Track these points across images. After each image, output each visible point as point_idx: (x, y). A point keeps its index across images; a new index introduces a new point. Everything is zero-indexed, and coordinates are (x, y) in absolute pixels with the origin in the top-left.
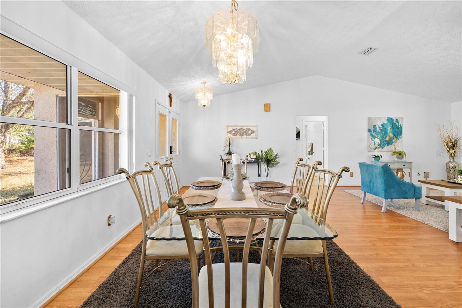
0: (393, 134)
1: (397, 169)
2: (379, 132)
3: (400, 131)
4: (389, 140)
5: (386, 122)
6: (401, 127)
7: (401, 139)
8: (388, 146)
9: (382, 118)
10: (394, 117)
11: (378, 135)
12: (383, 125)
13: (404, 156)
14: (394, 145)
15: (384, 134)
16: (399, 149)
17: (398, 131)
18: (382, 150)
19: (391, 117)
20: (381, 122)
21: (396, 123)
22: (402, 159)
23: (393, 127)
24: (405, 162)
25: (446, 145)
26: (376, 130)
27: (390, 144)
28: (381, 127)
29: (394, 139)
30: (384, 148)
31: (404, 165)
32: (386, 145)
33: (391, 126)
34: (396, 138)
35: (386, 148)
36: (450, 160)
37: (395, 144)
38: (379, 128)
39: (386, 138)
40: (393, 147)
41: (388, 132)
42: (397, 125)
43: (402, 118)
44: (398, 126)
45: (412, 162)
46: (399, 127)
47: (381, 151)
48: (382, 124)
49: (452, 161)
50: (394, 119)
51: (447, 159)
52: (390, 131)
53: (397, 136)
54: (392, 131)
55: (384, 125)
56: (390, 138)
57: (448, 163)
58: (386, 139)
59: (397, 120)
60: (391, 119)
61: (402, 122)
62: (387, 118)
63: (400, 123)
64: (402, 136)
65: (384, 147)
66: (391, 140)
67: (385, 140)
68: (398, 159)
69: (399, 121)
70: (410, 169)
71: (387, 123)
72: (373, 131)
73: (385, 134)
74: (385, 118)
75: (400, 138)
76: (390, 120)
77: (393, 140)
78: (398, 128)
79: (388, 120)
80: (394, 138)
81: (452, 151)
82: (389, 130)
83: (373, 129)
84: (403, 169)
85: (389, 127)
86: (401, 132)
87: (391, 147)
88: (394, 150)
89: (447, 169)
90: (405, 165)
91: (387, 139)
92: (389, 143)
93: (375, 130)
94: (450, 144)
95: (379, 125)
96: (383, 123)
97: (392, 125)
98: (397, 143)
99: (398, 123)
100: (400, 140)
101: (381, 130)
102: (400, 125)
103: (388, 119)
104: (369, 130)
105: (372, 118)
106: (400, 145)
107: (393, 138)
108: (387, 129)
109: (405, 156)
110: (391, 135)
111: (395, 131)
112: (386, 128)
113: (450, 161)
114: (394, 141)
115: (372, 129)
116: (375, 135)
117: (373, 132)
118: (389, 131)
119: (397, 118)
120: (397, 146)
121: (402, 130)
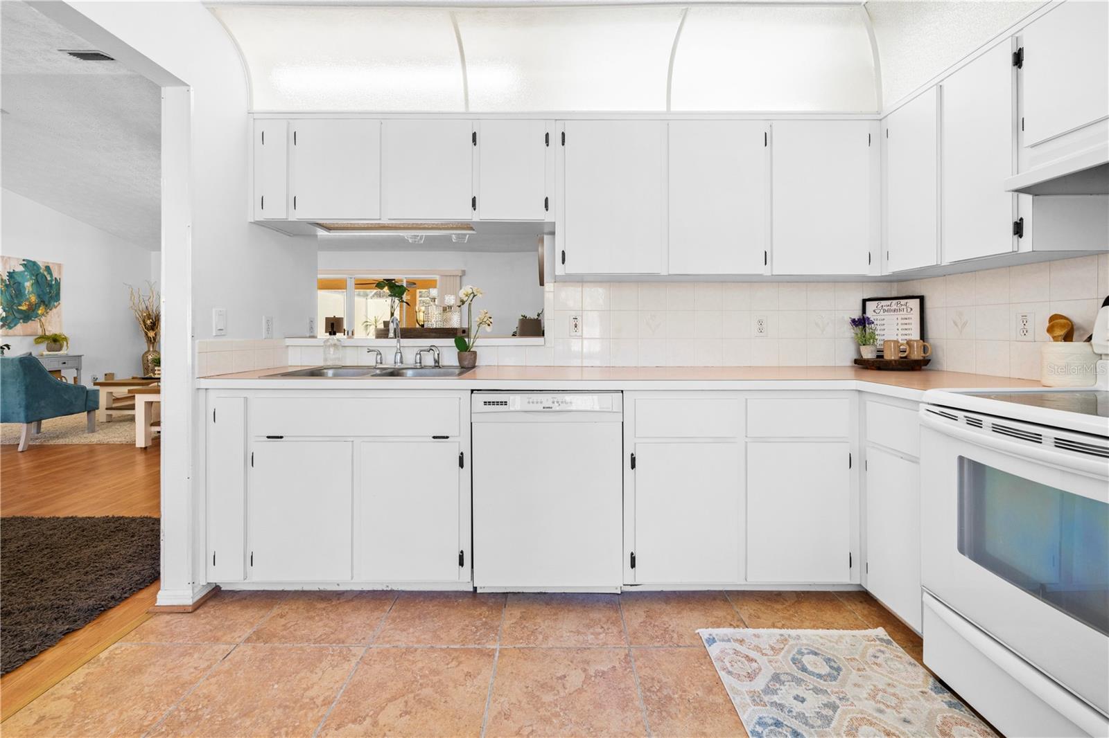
0: (39, 296)
3: (54, 292)
4: (29, 309)
5: (20, 269)
6: (58, 284)
7: (58, 307)
8: (24, 322)
9: (9, 258)
10: (41, 260)
12: (11, 274)
13: (65, 343)
14: (40, 320)
15: (14, 296)
16: (52, 330)
17: (50, 293)
18: (11, 331)
19: (33, 260)
20: (8, 267)
21: (46, 273)
22: (60, 349)
23: (37, 281)
24: (67, 356)
25: (142, 322)
27: (31, 319)
28: (6, 278)
29: (41, 308)
30: (16, 327)
31: (64, 363)
32: (21, 321)
33: (31, 279)
34: (46, 306)
35: (20, 328)
36: (149, 348)
37: (43, 319)
38: (2, 280)
39: (20, 305)
40: (39, 326)
41: (26, 292)
42: (49, 278)
43: (60, 266)
44: (52, 281)
45: (81, 356)
46: (54, 283)
47: (9, 336)
48: (8, 273)
49: (151, 350)
50: (42, 265)
51: (144, 346)
52: (31, 290)
53: (46, 303)
54: (35, 291)
55: (16, 276)
56: (30, 305)
57: (146, 353)
58: (19, 308)
59: (48, 268)
60: (34, 263)
61: (60, 273)
62: (24, 260)
63: (55, 275)
64: (59, 304)
65: (15, 325)
66: (33, 311)
68: (50, 351)
69: (53, 272)
70: (77, 369)
71: (25, 271)
73: (17, 297)
74: (18, 259)
75: (56, 307)
76: (30, 266)
77: (38, 309)
78: (50, 286)
79: (25, 265)
80: (39, 307)
81: (151, 334)
82: (27, 288)
84: (62, 371)
85: (27, 281)
86: (58, 294)
87: (34, 326)
88: (40, 332)
89: (144, 364)
90: (66, 362)
91: (24, 308)
92: (27, 316)
94: (148, 322)
96: (12, 271)
97: (37, 278)
98: (49, 317)
99: (51, 274)
100: (54, 310)
101: (7, 286)
102: (56, 278)
103: (25, 263)
106: (56, 321)
107: (37, 307)
108: (24, 285)
109: (67, 343)
110: (33, 299)
111: (43, 291)
112: (19, 283)
113: (149, 351)
114: (40, 312)
118: (27, 291)
119: (48, 263)
120: (47, 324)
121: (59, 290)
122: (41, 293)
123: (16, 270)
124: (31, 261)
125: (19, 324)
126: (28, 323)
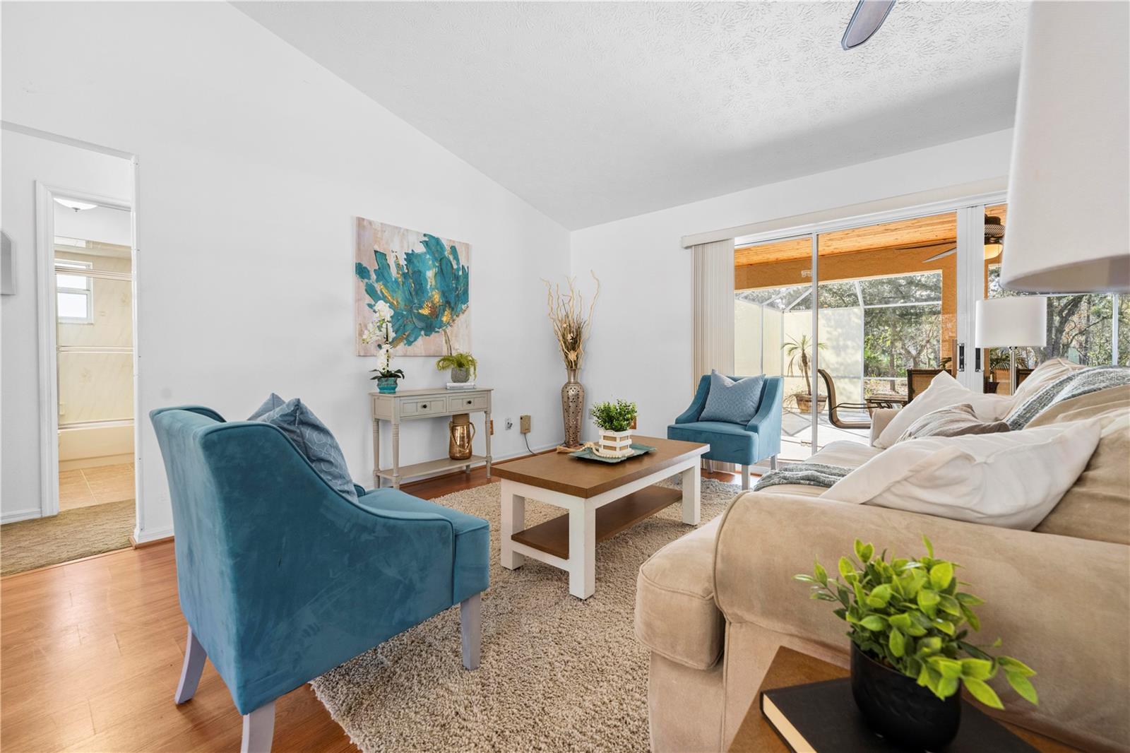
0: (443, 294)
1: (455, 417)
2: (396, 281)
3: (461, 288)
4: (431, 314)
5: (420, 249)
6: (466, 275)
7: (466, 313)
8: (426, 335)
9: (407, 230)
10: (447, 237)
11: (394, 291)
12: (410, 257)
13: (472, 369)
14: (445, 332)
15: (413, 293)
16: (459, 348)
17: (457, 288)
18: (410, 349)
19: (436, 235)
20: (405, 245)
21: (451, 258)
22: (466, 380)
23: (441, 269)
24: (474, 391)
25: (561, 338)
26: (386, 274)
27: (433, 330)
28: (403, 262)
29: (446, 313)
30: (416, 343)
31: (470, 402)
32: (423, 333)
33: (434, 266)
34: (453, 309)
35: (422, 343)
36: (569, 378)
37: (449, 330)
38: (398, 265)
39: (421, 307)
40: (444, 341)
41: (429, 287)
42: (455, 267)
43: (467, 246)
44: (458, 270)
45: (490, 391)
46: (461, 273)
47: (405, 356)
48: (407, 254)
49: (572, 381)
50: (445, 243)
51: (563, 376)
52: (434, 283)
53: (452, 305)
54: (438, 285)
55: (416, 262)
56: (433, 308)
57: (566, 386)
58: (420, 311)
59: (453, 249)
60: (437, 241)
61: (468, 258)
62: (425, 235)
63: (463, 262)
64: (467, 307)
65: (415, 340)
66: (437, 317)
67: (419, 313)
68: (454, 382)
69: (460, 257)
70: (485, 412)
71: (425, 253)
72: (374, 276)
73: (417, 293)
74: (418, 233)
75: (463, 312)
76: (433, 244)
77: (443, 315)
78: (457, 278)
79: (426, 244)
80: (444, 310)
81: (572, 356)
82: (429, 280)
83: (377, 268)
84: (471, 415)
85: (429, 270)
86: (466, 292)
87: (434, 343)
88: (445, 352)
89: (564, 402)
90: (472, 400)
91: (425, 312)
92: (430, 325)
93: (382, 273)
94: (569, 337)
95: (396, 253)
96: (411, 252)
97: (441, 265)
98: (455, 326)
99: (456, 258)
100: (462, 317)
101: (405, 275)
102: (463, 266)
103: (426, 239)
104: (361, 271)
105: (370, 223)
106: (462, 335)
107: (441, 311)
108: (425, 274)
109: (475, 370)
110: (437, 297)
111: (448, 286)
112: (420, 272)
113: (569, 383)
114: (444, 319)
115: (372, 266)
116: (381, 292)
117: (377, 281)
118: (429, 284)
119: (454, 242)
120: (453, 338)
121: (468, 285)
122: (446, 289)
123: (416, 251)
124: (434, 237)
125: (420, 337)
126: (432, 336)
